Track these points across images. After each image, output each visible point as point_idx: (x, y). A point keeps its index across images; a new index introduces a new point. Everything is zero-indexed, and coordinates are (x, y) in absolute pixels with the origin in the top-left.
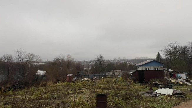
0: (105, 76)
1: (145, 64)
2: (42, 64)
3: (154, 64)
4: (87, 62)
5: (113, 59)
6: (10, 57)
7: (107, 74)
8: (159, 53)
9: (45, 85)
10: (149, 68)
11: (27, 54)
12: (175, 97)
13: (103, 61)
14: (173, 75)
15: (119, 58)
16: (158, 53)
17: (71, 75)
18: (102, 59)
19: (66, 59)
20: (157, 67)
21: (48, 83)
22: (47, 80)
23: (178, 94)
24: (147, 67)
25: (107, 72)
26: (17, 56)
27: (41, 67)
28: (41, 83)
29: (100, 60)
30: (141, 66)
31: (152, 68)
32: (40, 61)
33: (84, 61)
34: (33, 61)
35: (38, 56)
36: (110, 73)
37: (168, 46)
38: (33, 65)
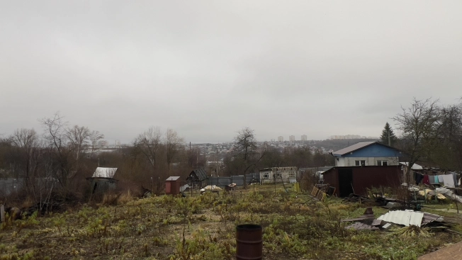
0: (258, 180)
1: (354, 152)
2: (107, 153)
3: (376, 150)
4: (215, 147)
5: (277, 140)
6: (31, 137)
7: (262, 175)
8: (387, 125)
9: (114, 203)
10: (363, 162)
11: (72, 127)
12: (429, 231)
13: (253, 144)
14: (422, 177)
15: (291, 137)
16: (385, 125)
17: (175, 178)
18: (250, 140)
19: (163, 140)
20: (382, 160)
21: (123, 198)
22: (118, 191)
23: (435, 223)
24: (360, 159)
25: (263, 171)
26: (48, 134)
27: (105, 160)
28: (105, 198)
29: (245, 142)
30: (344, 156)
31: (371, 162)
32: (102, 145)
33: (208, 145)
34: (86, 146)
35: (97, 132)
36: (271, 174)
37: (411, 106)
38: (84, 154)
